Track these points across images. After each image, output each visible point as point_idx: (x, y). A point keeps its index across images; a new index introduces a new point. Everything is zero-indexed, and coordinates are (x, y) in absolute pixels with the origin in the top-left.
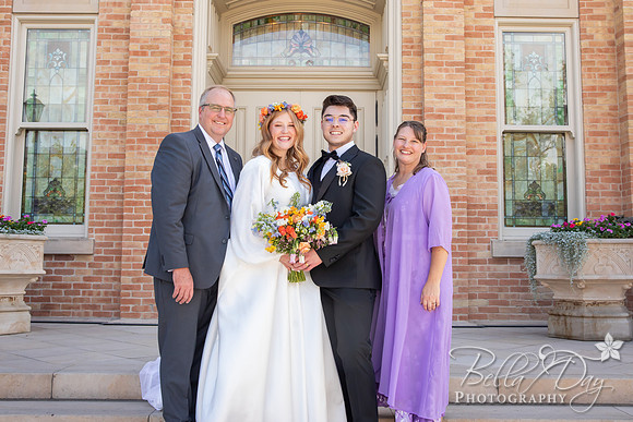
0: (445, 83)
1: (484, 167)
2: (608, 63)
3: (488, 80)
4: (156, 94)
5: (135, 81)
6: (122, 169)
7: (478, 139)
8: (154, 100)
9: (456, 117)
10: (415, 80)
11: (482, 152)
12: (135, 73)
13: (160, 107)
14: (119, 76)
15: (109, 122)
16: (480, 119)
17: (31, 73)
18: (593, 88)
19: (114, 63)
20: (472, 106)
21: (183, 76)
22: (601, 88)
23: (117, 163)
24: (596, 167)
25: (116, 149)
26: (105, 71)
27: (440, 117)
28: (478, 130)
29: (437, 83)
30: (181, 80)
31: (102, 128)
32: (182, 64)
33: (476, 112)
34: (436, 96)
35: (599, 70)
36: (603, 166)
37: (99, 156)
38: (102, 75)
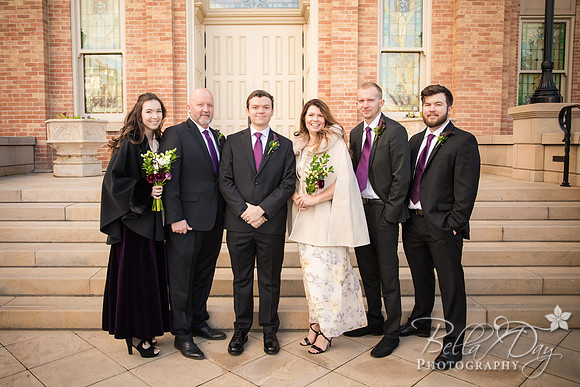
0: (345, 21)
1: (368, 74)
2: (449, 7)
3: (373, 18)
4: (164, 30)
5: (151, 22)
6: (146, 78)
7: (365, 56)
8: (163, 35)
9: (352, 43)
10: (327, 19)
11: (368, 65)
12: (151, 17)
13: (166, 39)
14: (140, 19)
15: (135, 48)
16: (367, 44)
17: (84, 18)
18: (439, 23)
19: (137, 10)
20: (362, 36)
21: (181, 18)
22: (444, 23)
23: (142, 74)
24: (438, 74)
25: (140, 66)
26: (131, 16)
27: (342, 43)
28: (365, 50)
29: (341, 21)
30: (179, 21)
31: (132, 53)
32: (179, 10)
33: (364, 39)
34: (341, 29)
35: (443, 11)
36: (442, 74)
37: (131, 70)
38: (129, 18)
